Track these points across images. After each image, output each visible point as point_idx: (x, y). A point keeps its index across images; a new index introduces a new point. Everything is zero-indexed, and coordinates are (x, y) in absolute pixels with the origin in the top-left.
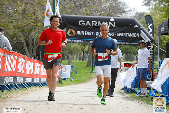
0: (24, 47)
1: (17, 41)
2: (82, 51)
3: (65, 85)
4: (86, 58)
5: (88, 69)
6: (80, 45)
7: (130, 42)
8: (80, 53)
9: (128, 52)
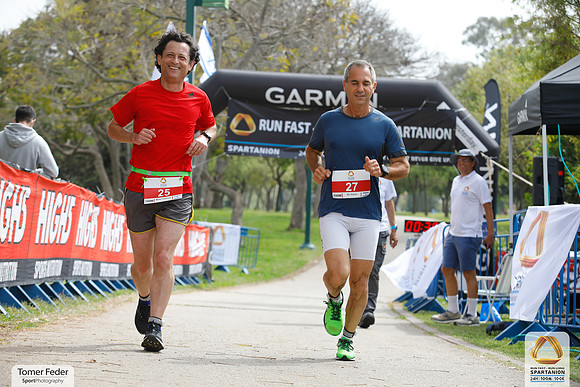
0: (97, 167)
1: (76, 150)
2: (275, 182)
3: (223, 286)
4: (288, 202)
5: (294, 238)
6: (269, 164)
7: (425, 155)
8: (269, 186)
9: (416, 187)
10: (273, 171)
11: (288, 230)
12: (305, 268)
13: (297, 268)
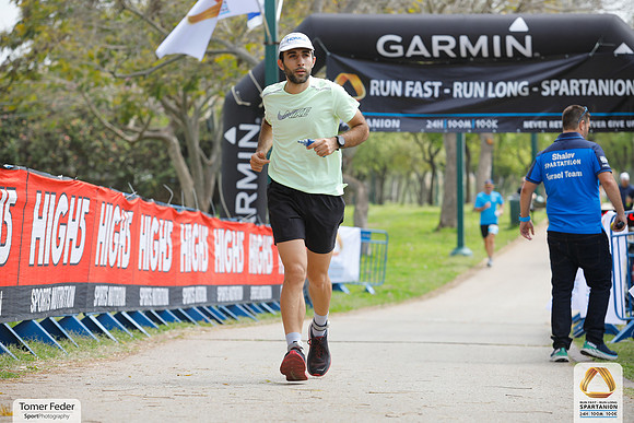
1: (141, 134)
2: (427, 165)
5: (443, 242)
8: (420, 170)
10: (423, 150)
11: (437, 230)
12: (455, 282)
13: (444, 283)
